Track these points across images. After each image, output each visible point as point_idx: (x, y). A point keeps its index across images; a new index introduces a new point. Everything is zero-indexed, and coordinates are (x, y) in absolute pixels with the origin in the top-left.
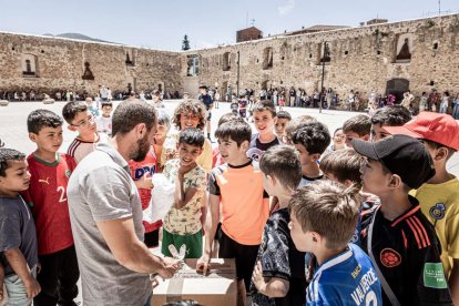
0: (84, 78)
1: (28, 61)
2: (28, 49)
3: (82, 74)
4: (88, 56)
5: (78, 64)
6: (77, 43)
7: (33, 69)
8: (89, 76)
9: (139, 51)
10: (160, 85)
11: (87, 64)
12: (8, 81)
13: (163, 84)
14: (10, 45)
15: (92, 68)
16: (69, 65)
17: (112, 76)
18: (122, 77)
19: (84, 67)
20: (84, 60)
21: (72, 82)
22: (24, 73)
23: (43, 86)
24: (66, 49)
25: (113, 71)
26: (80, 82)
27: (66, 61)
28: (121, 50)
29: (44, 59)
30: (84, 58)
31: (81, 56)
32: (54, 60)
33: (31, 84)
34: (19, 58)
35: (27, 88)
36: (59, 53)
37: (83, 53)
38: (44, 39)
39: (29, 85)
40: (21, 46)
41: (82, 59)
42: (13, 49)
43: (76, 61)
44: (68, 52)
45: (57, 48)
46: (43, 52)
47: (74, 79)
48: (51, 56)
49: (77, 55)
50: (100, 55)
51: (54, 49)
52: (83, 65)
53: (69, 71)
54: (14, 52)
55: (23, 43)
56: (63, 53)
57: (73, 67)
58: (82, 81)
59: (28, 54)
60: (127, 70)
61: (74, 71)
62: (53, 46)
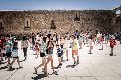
0: (51, 28)
1: (27, 22)
2: (27, 17)
3: (50, 26)
4: (53, 17)
5: (48, 22)
6: (48, 12)
7: (29, 26)
8: (53, 27)
9: (83, 12)
11: (53, 21)
12: (18, 31)
14: (20, 16)
16: (44, 23)
17: (66, 27)
18: (72, 27)
19: (51, 23)
20: (51, 20)
22: (26, 27)
24: (43, 15)
25: (67, 24)
26: (49, 31)
27: (43, 21)
28: (72, 12)
29: (33, 21)
30: (51, 19)
31: (50, 17)
32: (37, 21)
33: (27, 32)
34: (23, 21)
35: (25, 34)
36: (40, 17)
37: (51, 16)
38: (34, 11)
39: (26, 33)
40: (24, 15)
41: (50, 19)
42: (21, 17)
43: (47, 20)
44: (44, 16)
45: (39, 15)
46: (33, 17)
47: (46, 29)
48: (36, 19)
49: (48, 17)
50: (60, 16)
51: (38, 15)
52: (51, 22)
53: (44, 25)
54: (21, 18)
55: (25, 14)
56: (41, 17)
57: (46, 23)
58: (50, 30)
59: (27, 19)
60: (75, 23)
61: (46, 25)
62: (37, 14)
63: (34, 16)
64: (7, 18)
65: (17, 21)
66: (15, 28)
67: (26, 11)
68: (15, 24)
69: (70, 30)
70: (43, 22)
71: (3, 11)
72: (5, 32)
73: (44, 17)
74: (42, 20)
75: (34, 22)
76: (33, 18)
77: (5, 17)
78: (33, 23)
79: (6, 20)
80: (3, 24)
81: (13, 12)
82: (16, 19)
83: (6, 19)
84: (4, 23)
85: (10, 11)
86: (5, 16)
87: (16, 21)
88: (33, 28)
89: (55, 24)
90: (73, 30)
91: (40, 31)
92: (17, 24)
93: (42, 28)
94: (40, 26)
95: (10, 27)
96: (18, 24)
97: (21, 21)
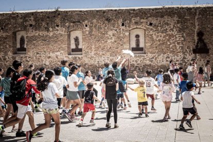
0: (195, 51)
1: (137, 36)
2: (136, 23)
3: (192, 46)
4: (201, 24)
5: (189, 35)
6: (190, 9)
7: (142, 45)
8: (202, 49)
11: (200, 34)
14: (120, 22)
15: (206, 38)
16: (179, 37)
19: (196, 38)
20: (196, 30)
21: (180, 57)
22: (133, 50)
23: (148, 62)
24: (176, 19)
27: (175, 32)
29: (151, 32)
30: (197, 27)
31: (193, 24)
32: (162, 32)
33: (136, 61)
34: (127, 34)
35: (133, 65)
36: (168, 24)
37: (196, 20)
38: (153, 10)
39: (134, 63)
40: (130, 21)
41: (195, 28)
42: (123, 25)
43: (187, 31)
44: (178, 21)
45: (166, 19)
46: (151, 24)
47: (184, 53)
48: (159, 28)
49: (189, 24)
51: (163, 20)
52: (196, 35)
53: (178, 43)
54: (124, 27)
55: (132, 17)
56: (172, 24)
57: (183, 39)
58: (193, 55)
59: (137, 28)
61: (184, 43)
62: (162, 17)
63: (154, 22)
64: (90, 27)
65: (114, 35)
66: (108, 51)
67: (134, 10)
68: (109, 41)
70: (177, 36)
71: (81, 11)
72: (86, 60)
73: (178, 23)
74: (175, 30)
75: (155, 37)
76: (151, 27)
77: (86, 26)
78: (152, 38)
79: (87, 33)
80: (81, 40)
81: (104, 12)
82: (112, 30)
83: (88, 29)
84: (84, 39)
85: (97, 11)
86: (86, 22)
87: (110, 33)
88: (150, 50)
89: (205, 41)
91: (169, 57)
92: (113, 40)
93: (173, 52)
94: (170, 45)
95: (97, 49)
96: (115, 41)
97: (122, 35)
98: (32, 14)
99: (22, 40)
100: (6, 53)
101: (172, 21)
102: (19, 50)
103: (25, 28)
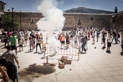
0: (78, 24)
6: (77, 14)
7: (65, 22)
9: (95, 15)
10: (102, 26)
11: (79, 20)
13: (103, 25)
16: (74, 21)
17: (86, 23)
19: (78, 21)
20: (78, 19)
21: (75, 25)
23: (67, 27)
27: (74, 20)
28: (90, 15)
29: (68, 19)
31: (78, 18)
32: (71, 20)
43: (76, 19)
45: (72, 16)
50: (83, 17)
60: (91, 21)
61: (76, 22)
63: (69, 17)
67: (64, 14)
69: (88, 25)
78: (68, 21)
88: (68, 24)
89: (80, 22)
90: (90, 25)
94: (72, 23)
98: (37, 13)
99: (33, 20)
100: (28, 24)
101: (73, 17)
102: (32, 23)
103: (34, 17)
